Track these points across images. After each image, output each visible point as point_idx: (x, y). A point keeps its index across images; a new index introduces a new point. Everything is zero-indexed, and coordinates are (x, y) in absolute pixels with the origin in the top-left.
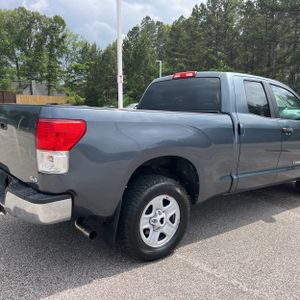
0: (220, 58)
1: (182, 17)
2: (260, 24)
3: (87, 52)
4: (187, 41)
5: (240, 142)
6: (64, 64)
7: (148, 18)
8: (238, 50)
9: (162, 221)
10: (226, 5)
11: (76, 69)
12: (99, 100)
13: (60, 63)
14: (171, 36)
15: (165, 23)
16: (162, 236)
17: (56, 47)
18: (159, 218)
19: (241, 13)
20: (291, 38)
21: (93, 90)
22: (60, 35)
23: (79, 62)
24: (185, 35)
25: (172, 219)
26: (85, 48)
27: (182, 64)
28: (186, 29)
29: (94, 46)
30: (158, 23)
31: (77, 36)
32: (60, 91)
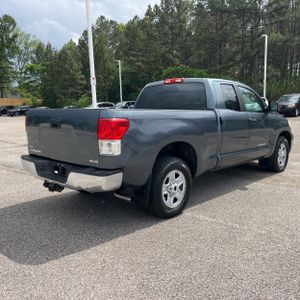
0: (176, 56)
1: (136, 17)
2: (210, 25)
3: (42, 52)
4: (143, 40)
5: (222, 130)
6: (16, 64)
7: (102, 17)
8: (192, 49)
9: (175, 188)
10: (178, 7)
11: (31, 69)
12: (58, 101)
13: (12, 63)
14: (127, 35)
15: (119, 22)
16: (175, 200)
17: (7, 47)
18: (173, 186)
19: (192, 14)
20: (239, 38)
21: (52, 90)
22: (11, 35)
23: (34, 62)
24: (142, 35)
25: (181, 188)
26: (40, 48)
27: (140, 64)
28: (142, 29)
29: (49, 46)
30: (112, 22)
31: (29, 35)
32: (14, 93)
